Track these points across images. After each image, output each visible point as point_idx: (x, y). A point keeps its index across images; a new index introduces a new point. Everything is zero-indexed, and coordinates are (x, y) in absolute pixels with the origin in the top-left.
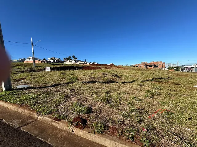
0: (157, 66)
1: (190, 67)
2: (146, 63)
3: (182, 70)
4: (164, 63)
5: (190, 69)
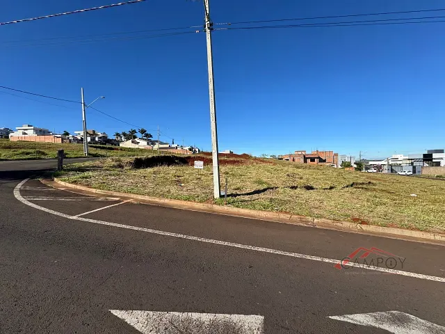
0: (325, 161)
1: (380, 163)
2: (304, 153)
3: (367, 169)
4: (336, 155)
5: (379, 168)
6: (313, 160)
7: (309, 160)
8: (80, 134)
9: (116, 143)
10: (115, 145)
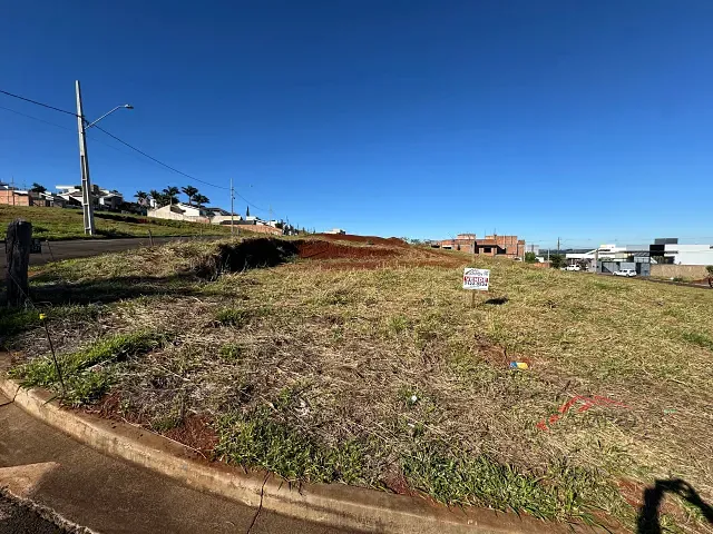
0: (504, 252)
1: (586, 257)
4: (522, 242)
5: (583, 264)
6: (488, 250)
7: (481, 250)
8: (68, 190)
9: (139, 210)
10: (139, 213)
